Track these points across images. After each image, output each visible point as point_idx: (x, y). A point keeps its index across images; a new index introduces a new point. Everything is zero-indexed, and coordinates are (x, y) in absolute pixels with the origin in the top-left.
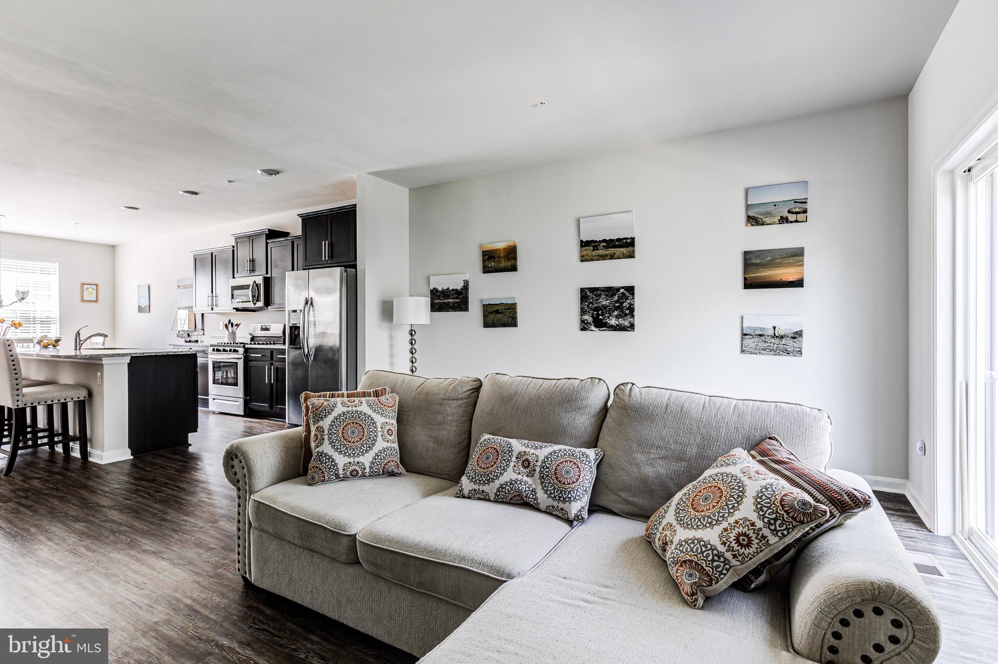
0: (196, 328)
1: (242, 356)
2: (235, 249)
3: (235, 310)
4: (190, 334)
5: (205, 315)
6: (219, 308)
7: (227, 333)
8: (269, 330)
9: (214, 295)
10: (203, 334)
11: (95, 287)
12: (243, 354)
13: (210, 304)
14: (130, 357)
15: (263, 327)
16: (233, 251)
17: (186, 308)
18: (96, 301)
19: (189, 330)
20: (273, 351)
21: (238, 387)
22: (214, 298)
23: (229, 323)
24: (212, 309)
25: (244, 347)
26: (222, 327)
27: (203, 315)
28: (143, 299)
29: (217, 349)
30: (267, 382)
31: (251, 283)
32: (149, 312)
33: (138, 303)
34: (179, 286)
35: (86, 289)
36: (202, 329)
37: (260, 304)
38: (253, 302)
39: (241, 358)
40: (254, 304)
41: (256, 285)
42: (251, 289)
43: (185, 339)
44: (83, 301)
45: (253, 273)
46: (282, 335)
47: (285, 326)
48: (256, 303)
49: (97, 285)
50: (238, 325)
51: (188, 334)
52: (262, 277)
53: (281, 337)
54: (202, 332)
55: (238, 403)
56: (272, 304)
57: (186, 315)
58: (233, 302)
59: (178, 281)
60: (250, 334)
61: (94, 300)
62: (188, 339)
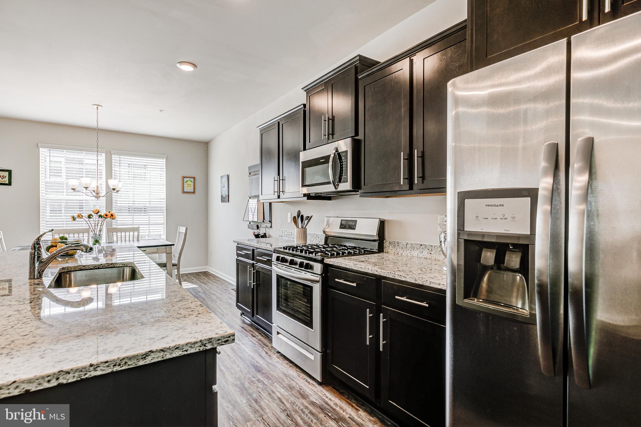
0: (264, 219)
1: (319, 278)
2: (307, 107)
3: (306, 198)
4: (259, 226)
5: (273, 205)
6: (286, 195)
7: (296, 229)
8: (354, 229)
9: (281, 178)
10: (271, 227)
11: (192, 180)
12: (321, 274)
13: (276, 190)
15: (343, 223)
16: (305, 111)
17: (256, 197)
18: (194, 192)
19: (258, 221)
20: (380, 281)
21: (313, 330)
22: (281, 181)
23: (298, 216)
24: (279, 197)
25: (322, 261)
26: (290, 220)
27: (270, 204)
28: (224, 189)
29: (282, 258)
30: (368, 343)
31: (332, 153)
32: (229, 202)
33: (221, 192)
34: (250, 173)
35: (186, 182)
36: (270, 221)
37: (346, 186)
38: (334, 184)
39: (318, 282)
40: (335, 187)
41: (339, 154)
42: (330, 163)
43: (253, 231)
44: (184, 192)
45: (333, 138)
46: (376, 237)
47: (382, 224)
48: (338, 185)
49: (194, 178)
50: (309, 218)
51: (257, 226)
52: (349, 140)
53: (374, 241)
54: (269, 225)
55: (312, 357)
56: (364, 185)
57: (255, 205)
58: (303, 186)
59: (249, 167)
60: (324, 232)
61: (193, 191)
62: (257, 232)
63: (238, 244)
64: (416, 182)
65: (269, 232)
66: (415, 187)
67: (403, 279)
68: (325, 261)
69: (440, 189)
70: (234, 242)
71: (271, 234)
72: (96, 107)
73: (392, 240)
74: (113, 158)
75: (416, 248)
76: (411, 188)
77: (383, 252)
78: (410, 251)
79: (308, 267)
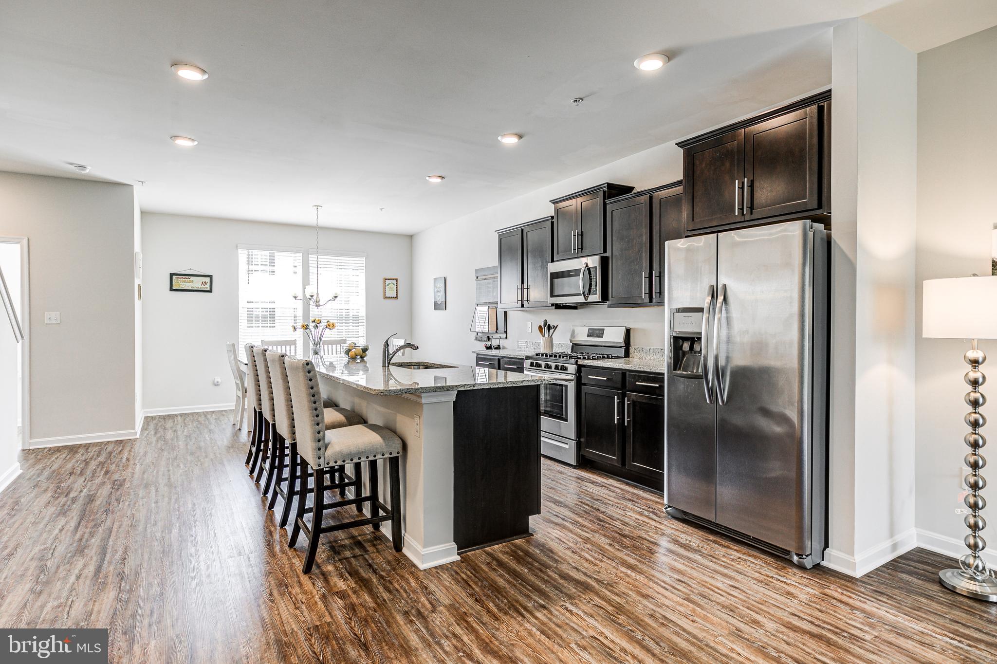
0: (497, 329)
1: (573, 377)
2: (555, 220)
3: (554, 307)
4: (491, 337)
5: (509, 314)
7: (542, 338)
8: (602, 337)
9: (525, 286)
10: (506, 338)
11: (395, 282)
12: (575, 374)
14: (456, 392)
15: (591, 331)
16: (552, 223)
17: (486, 304)
18: (396, 298)
19: (490, 332)
20: (625, 373)
21: (568, 423)
22: (525, 290)
23: (545, 325)
24: (521, 306)
25: (576, 363)
26: (533, 328)
27: (505, 312)
28: (439, 294)
29: (536, 363)
30: (616, 422)
31: (582, 267)
32: (446, 310)
33: (435, 298)
34: (477, 277)
35: (388, 285)
36: (505, 332)
37: (596, 297)
38: (584, 295)
39: (572, 380)
40: (585, 298)
41: (589, 269)
42: (581, 276)
43: (485, 343)
44: (386, 298)
45: (582, 252)
46: (622, 343)
47: (628, 332)
48: (588, 297)
49: (397, 280)
50: (555, 328)
51: (488, 337)
52: (598, 258)
53: (621, 347)
54: (504, 336)
55: (567, 446)
56: (612, 297)
57: (486, 312)
58: (552, 296)
59: (476, 271)
60: (571, 341)
61: (395, 296)
62: (489, 344)
63: (478, 354)
64: (654, 297)
65: (503, 343)
66: (654, 300)
67: (642, 370)
68: (578, 363)
69: (661, 303)
70: (474, 352)
71: (505, 345)
72: (316, 208)
73: (636, 347)
74: (310, 259)
75: (657, 352)
76: (651, 301)
77: (629, 357)
78: (652, 355)
79: (564, 369)
